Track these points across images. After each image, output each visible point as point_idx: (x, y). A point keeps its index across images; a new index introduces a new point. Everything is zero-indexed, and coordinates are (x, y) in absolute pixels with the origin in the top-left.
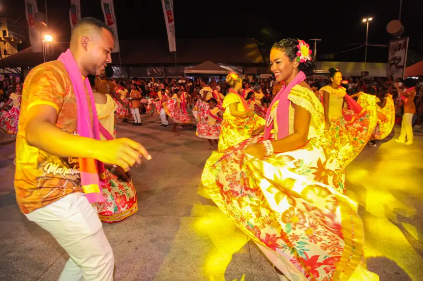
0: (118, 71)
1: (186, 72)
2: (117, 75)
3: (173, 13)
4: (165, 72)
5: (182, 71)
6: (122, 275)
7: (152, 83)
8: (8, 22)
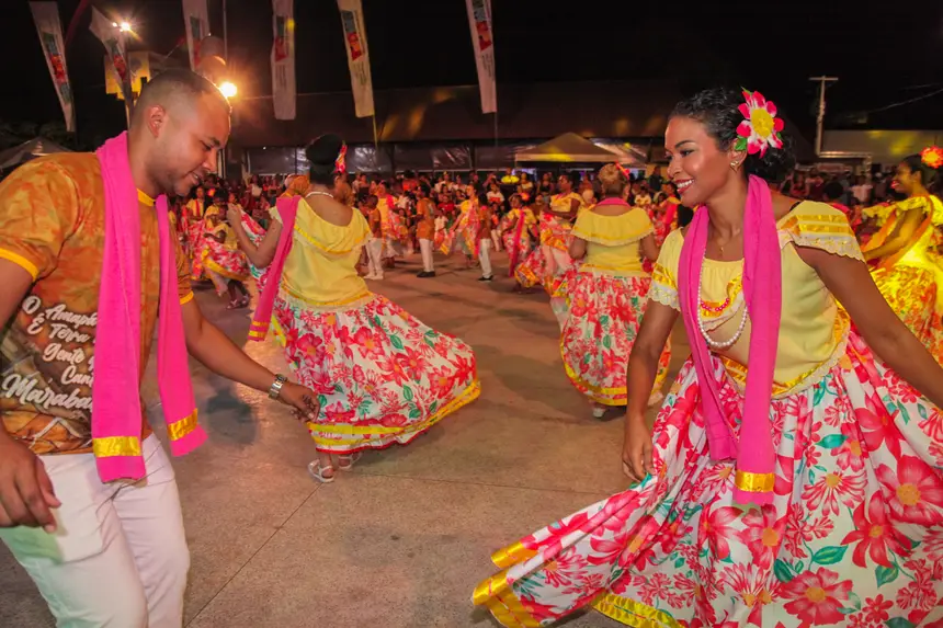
0: (371, 156)
1: (518, 158)
2: (368, 167)
3: (490, 27)
4: (473, 159)
5: (509, 157)
6: (380, 613)
7: (444, 182)
8: (151, 60)
